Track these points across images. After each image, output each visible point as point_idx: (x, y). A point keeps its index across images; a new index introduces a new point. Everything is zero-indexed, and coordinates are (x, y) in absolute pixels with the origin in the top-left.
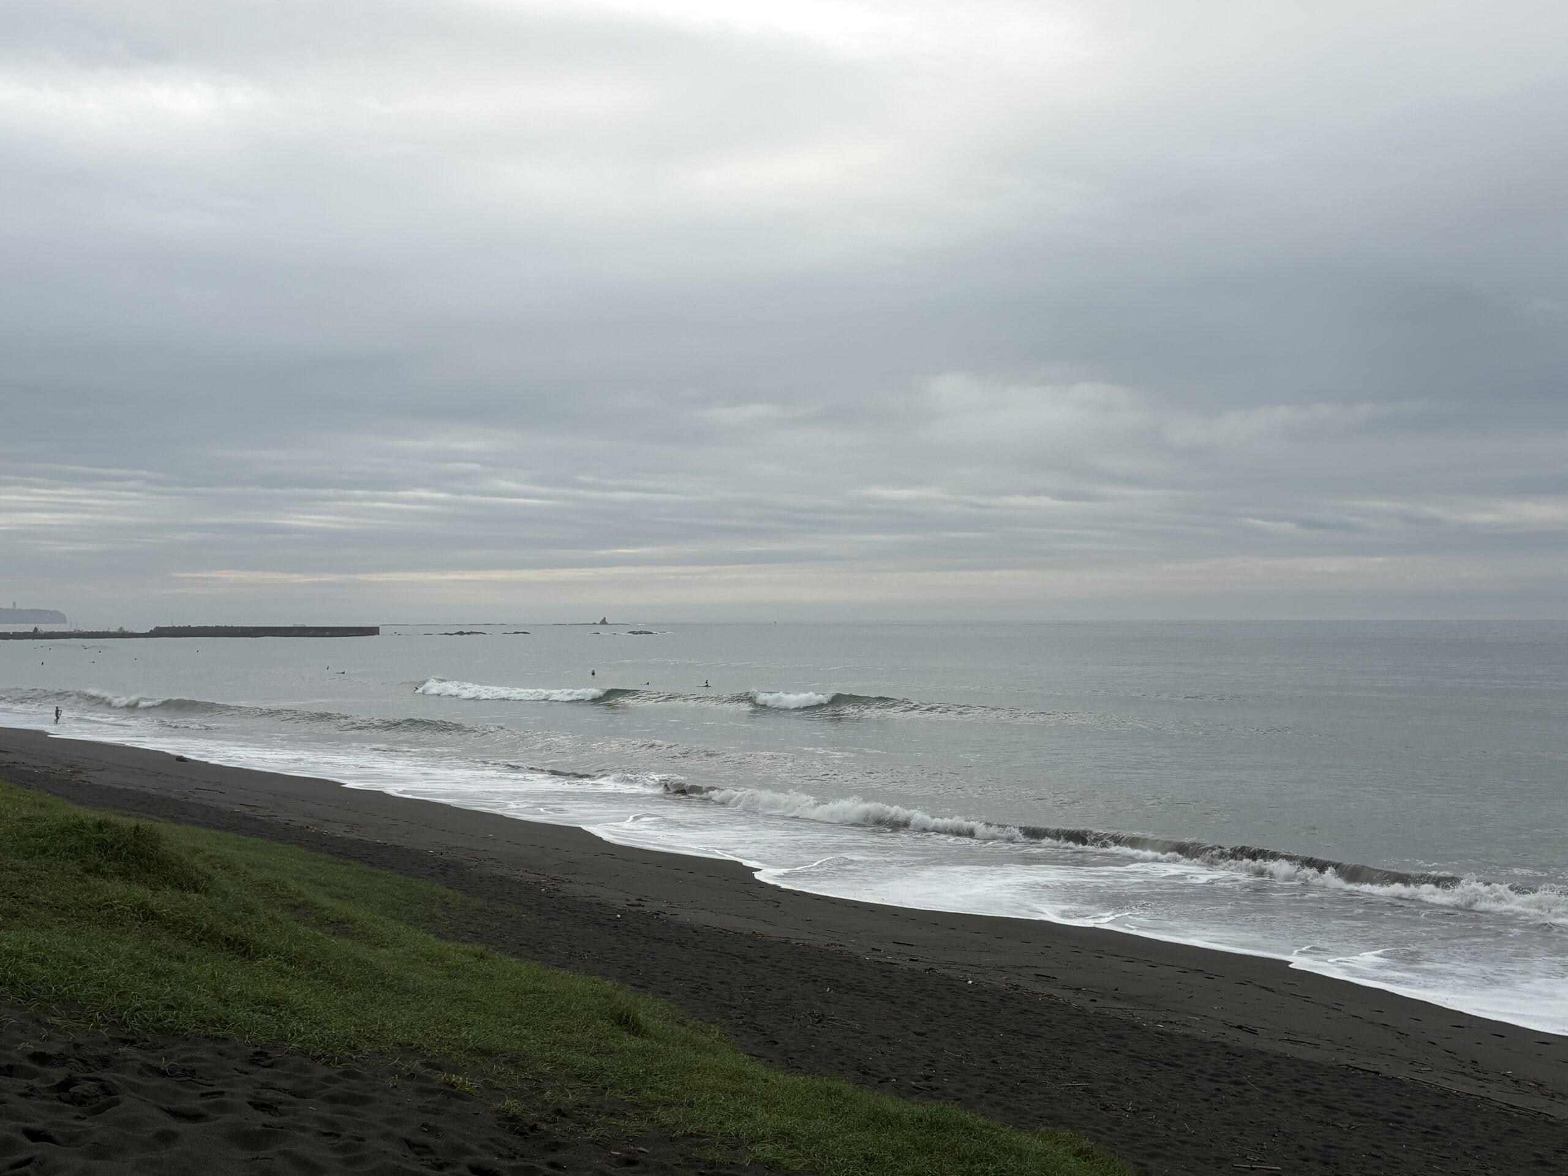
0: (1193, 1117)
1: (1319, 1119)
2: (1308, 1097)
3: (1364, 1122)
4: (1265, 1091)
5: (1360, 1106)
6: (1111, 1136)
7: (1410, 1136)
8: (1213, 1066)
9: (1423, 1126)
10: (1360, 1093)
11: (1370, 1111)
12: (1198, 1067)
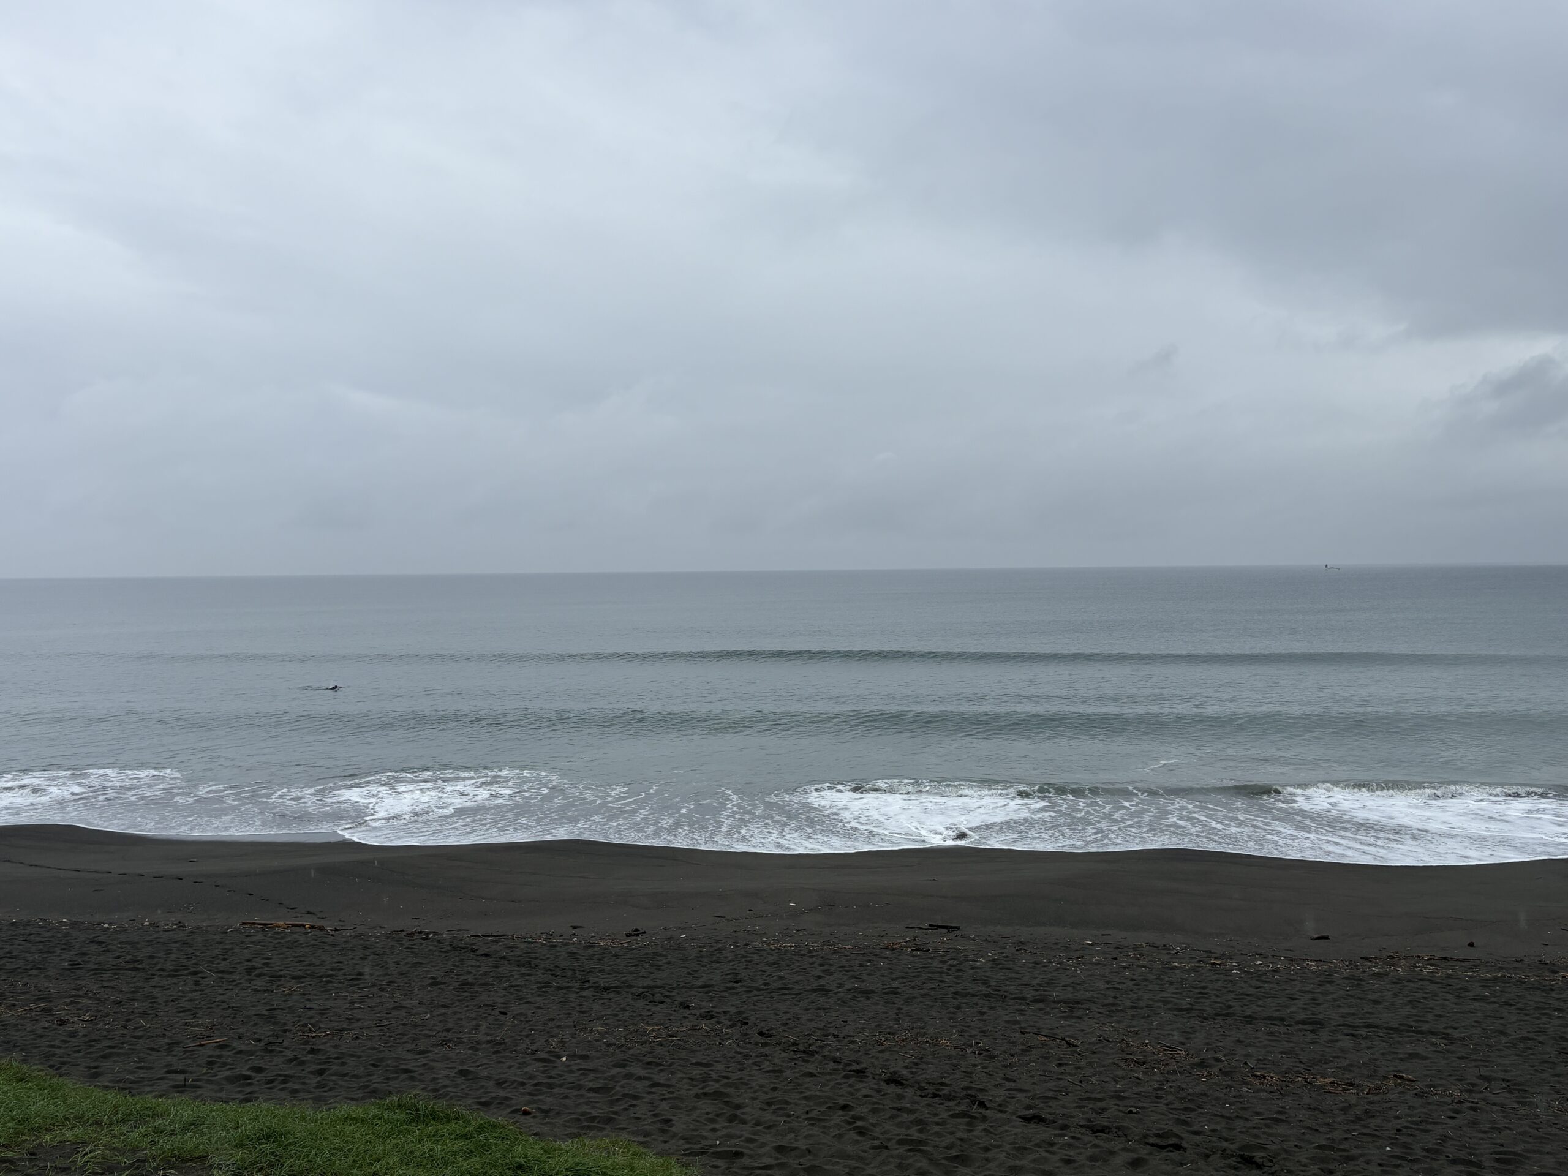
0: (150, 1012)
1: (265, 988)
2: (257, 972)
3: (302, 982)
4: (220, 975)
5: (300, 970)
6: (67, 1047)
7: (340, 985)
8: (174, 963)
9: (350, 975)
10: (302, 959)
11: (309, 972)
12: (159, 966)
